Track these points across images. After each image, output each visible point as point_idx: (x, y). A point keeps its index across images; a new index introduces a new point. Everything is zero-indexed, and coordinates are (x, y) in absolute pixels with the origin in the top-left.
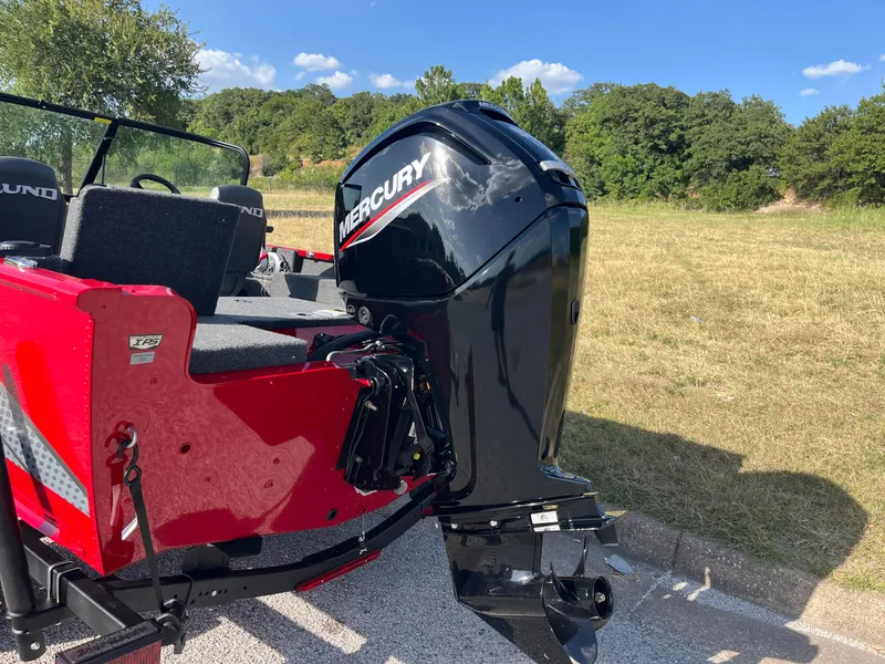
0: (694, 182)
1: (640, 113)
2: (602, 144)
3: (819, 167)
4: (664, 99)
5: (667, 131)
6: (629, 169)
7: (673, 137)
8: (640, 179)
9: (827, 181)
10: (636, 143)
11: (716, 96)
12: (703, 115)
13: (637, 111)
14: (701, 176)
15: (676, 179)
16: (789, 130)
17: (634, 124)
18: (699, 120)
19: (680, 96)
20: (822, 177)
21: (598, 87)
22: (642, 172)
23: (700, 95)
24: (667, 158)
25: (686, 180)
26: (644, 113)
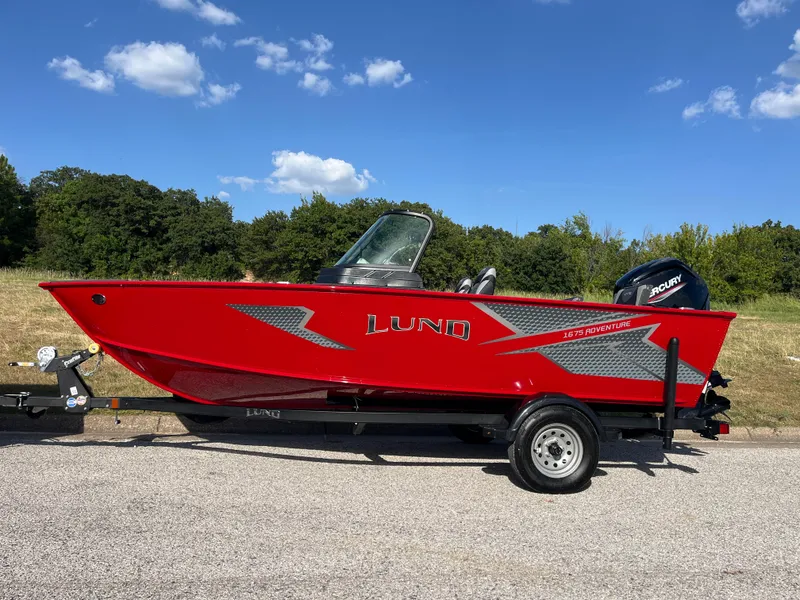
0: (173, 263)
1: (121, 199)
2: (79, 224)
3: (269, 255)
4: (139, 190)
5: (147, 218)
6: (114, 247)
7: (152, 223)
8: (126, 257)
9: (275, 266)
10: (118, 225)
11: (185, 193)
12: (175, 208)
13: (117, 198)
14: (178, 257)
15: (159, 259)
16: (243, 226)
17: (115, 209)
18: (173, 212)
19: (153, 190)
20: (270, 262)
21: (66, 170)
22: (125, 251)
23: (170, 191)
24: (148, 240)
25: (166, 260)
26: (125, 201)
